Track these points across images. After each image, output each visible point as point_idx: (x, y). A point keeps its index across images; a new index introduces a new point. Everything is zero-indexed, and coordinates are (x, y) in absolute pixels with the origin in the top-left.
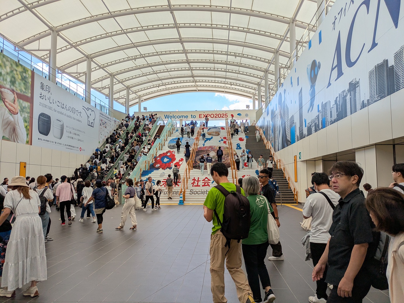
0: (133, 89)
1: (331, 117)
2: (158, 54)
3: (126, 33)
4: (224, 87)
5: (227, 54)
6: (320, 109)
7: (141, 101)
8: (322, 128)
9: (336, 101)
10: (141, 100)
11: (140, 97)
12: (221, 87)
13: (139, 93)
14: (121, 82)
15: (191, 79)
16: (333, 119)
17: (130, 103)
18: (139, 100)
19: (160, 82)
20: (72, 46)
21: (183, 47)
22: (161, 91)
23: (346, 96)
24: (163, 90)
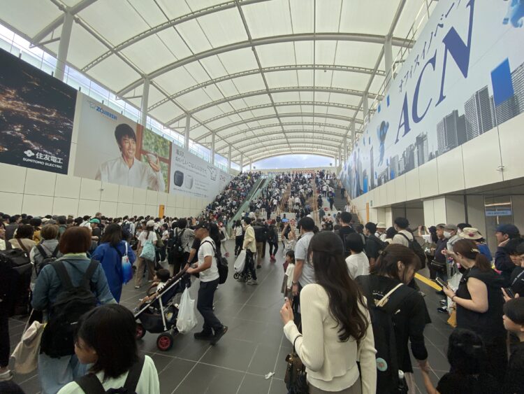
0: (246, 154)
1: (399, 169)
2: (261, 127)
3: (237, 113)
5: (313, 124)
6: (389, 162)
7: (252, 162)
8: (391, 179)
9: (403, 155)
12: (309, 151)
14: (237, 149)
16: (401, 171)
17: (243, 164)
20: (201, 124)
21: (280, 121)
23: (414, 149)
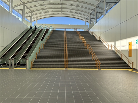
0: (35, 13)
4: (73, 15)
11: (37, 17)
12: (72, 15)
13: (37, 15)
14: (29, 8)
15: (60, 10)
17: (33, 20)
18: (37, 19)
19: (46, 10)
22: (46, 15)
24: (47, 15)
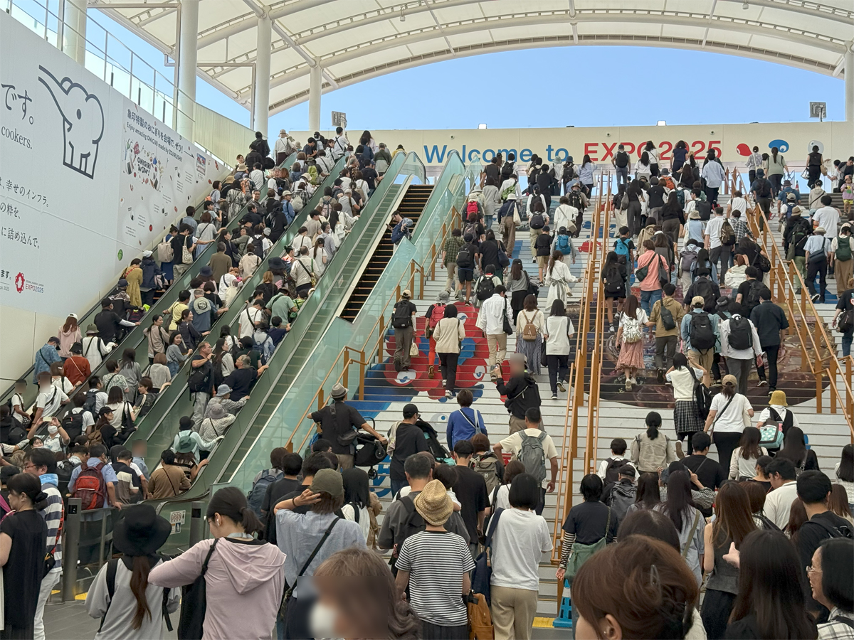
7: (323, 86)
10: (324, 81)
12: (691, 19)
13: (318, 48)
